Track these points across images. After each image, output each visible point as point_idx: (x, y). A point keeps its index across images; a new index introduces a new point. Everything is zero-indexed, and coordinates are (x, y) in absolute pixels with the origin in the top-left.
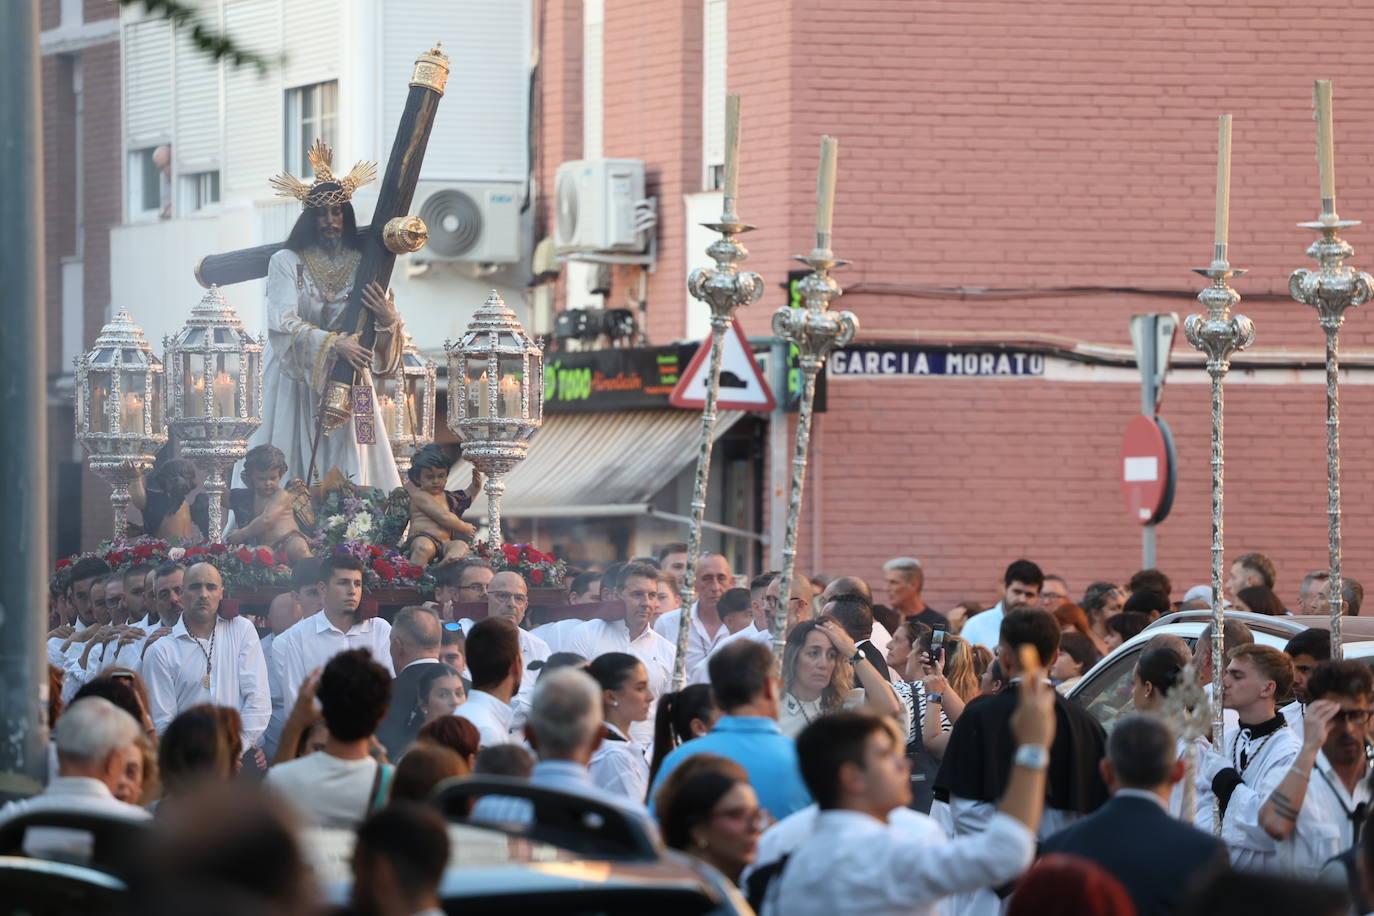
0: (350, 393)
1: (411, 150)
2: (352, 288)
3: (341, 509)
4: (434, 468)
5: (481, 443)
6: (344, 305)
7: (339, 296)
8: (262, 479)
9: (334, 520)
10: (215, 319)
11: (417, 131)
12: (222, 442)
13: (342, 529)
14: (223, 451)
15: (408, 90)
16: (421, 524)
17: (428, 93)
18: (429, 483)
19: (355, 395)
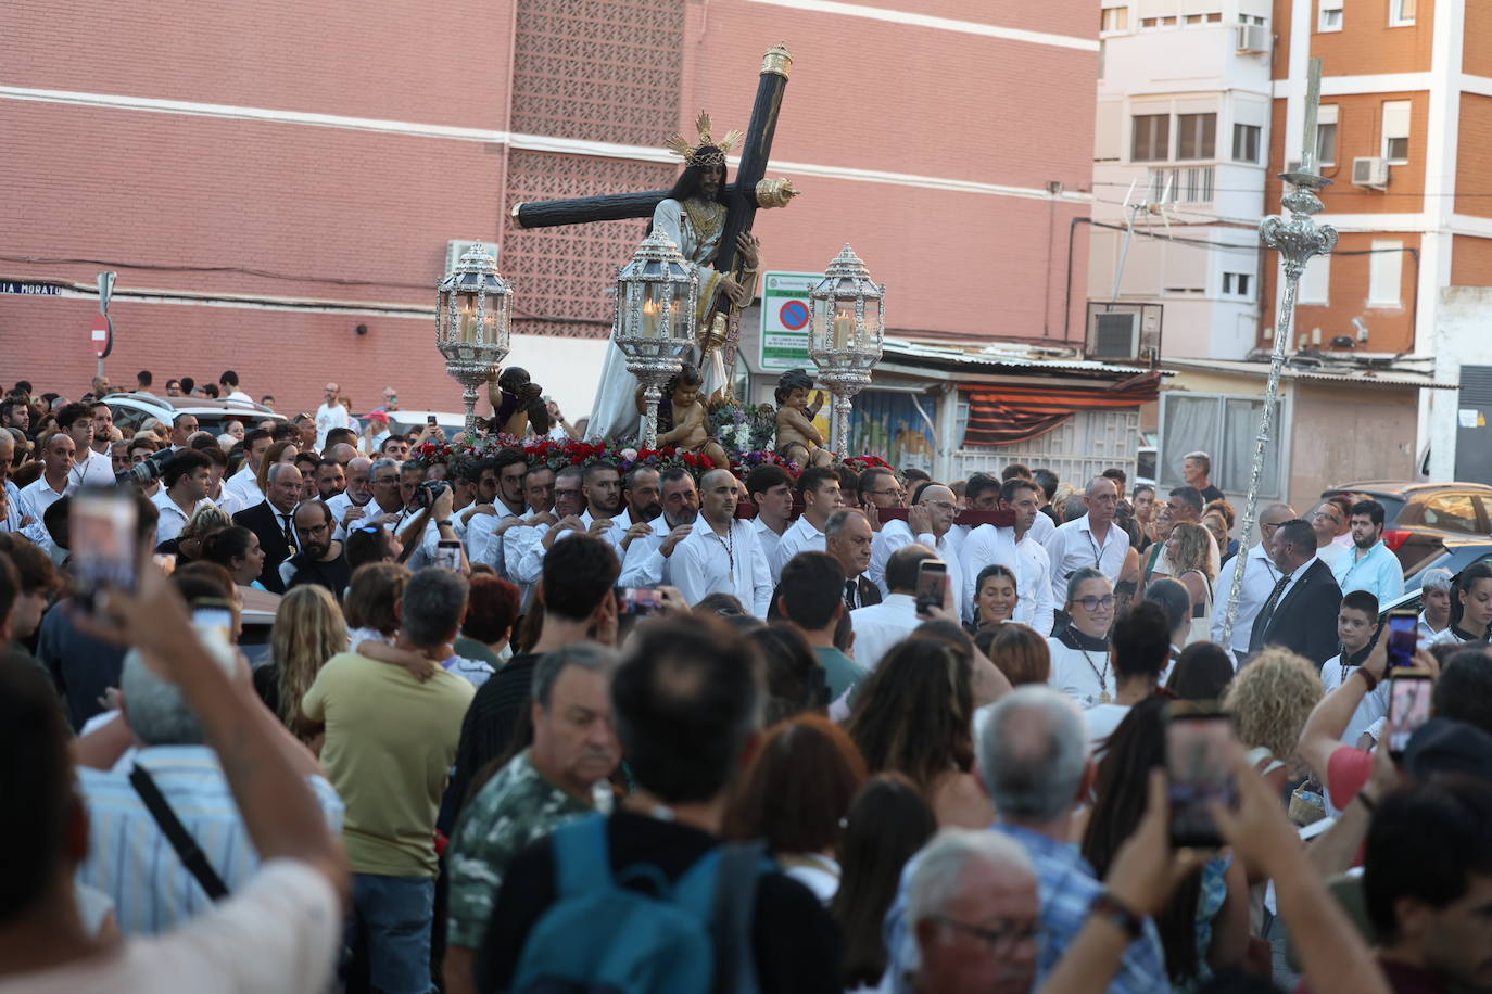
0: (727, 321)
1: (767, 126)
2: (720, 235)
3: (729, 420)
4: (804, 389)
5: (844, 370)
6: (711, 248)
7: (709, 241)
8: (688, 392)
9: (727, 429)
10: (668, 254)
11: (772, 110)
12: (670, 360)
13: (732, 436)
14: (670, 367)
15: (759, 78)
16: (790, 435)
17: (780, 79)
18: (798, 401)
19: (730, 323)
